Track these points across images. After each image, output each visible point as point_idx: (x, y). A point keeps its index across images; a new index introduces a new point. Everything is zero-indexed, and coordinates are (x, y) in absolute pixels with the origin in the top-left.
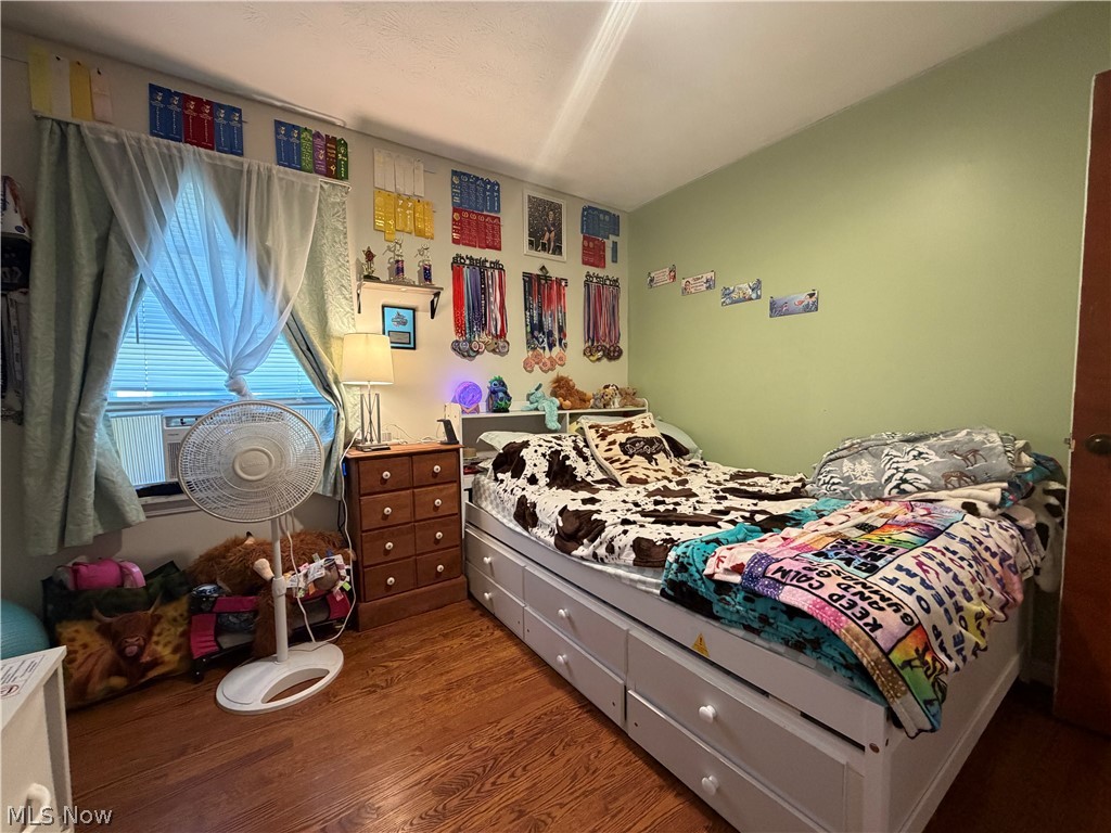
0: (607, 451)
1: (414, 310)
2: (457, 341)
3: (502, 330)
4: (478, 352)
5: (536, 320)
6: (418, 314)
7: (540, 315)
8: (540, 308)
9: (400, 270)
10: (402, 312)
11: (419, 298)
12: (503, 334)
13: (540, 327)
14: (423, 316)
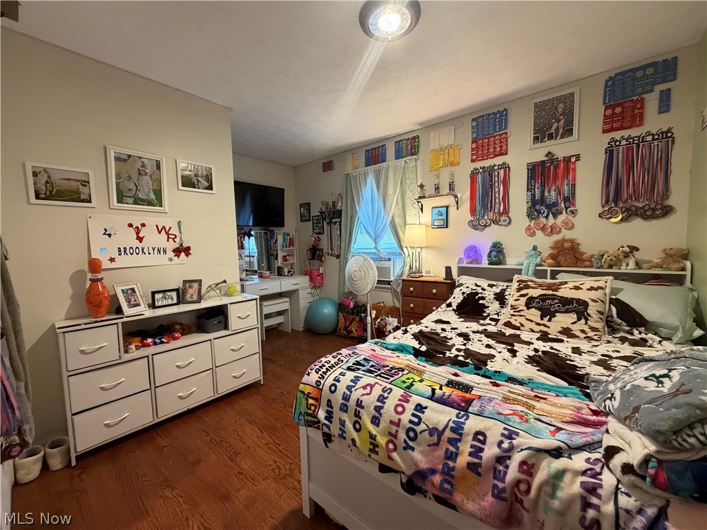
0: (515, 300)
1: (447, 207)
2: (472, 221)
3: (505, 209)
4: (486, 226)
5: (538, 196)
6: (450, 209)
7: (543, 193)
8: (543, 186)
9: (437, 188)
10: (440, 209)
11: (449, 200)
12: (506, 212)
13: (542, 201)
14: (452, 210)
